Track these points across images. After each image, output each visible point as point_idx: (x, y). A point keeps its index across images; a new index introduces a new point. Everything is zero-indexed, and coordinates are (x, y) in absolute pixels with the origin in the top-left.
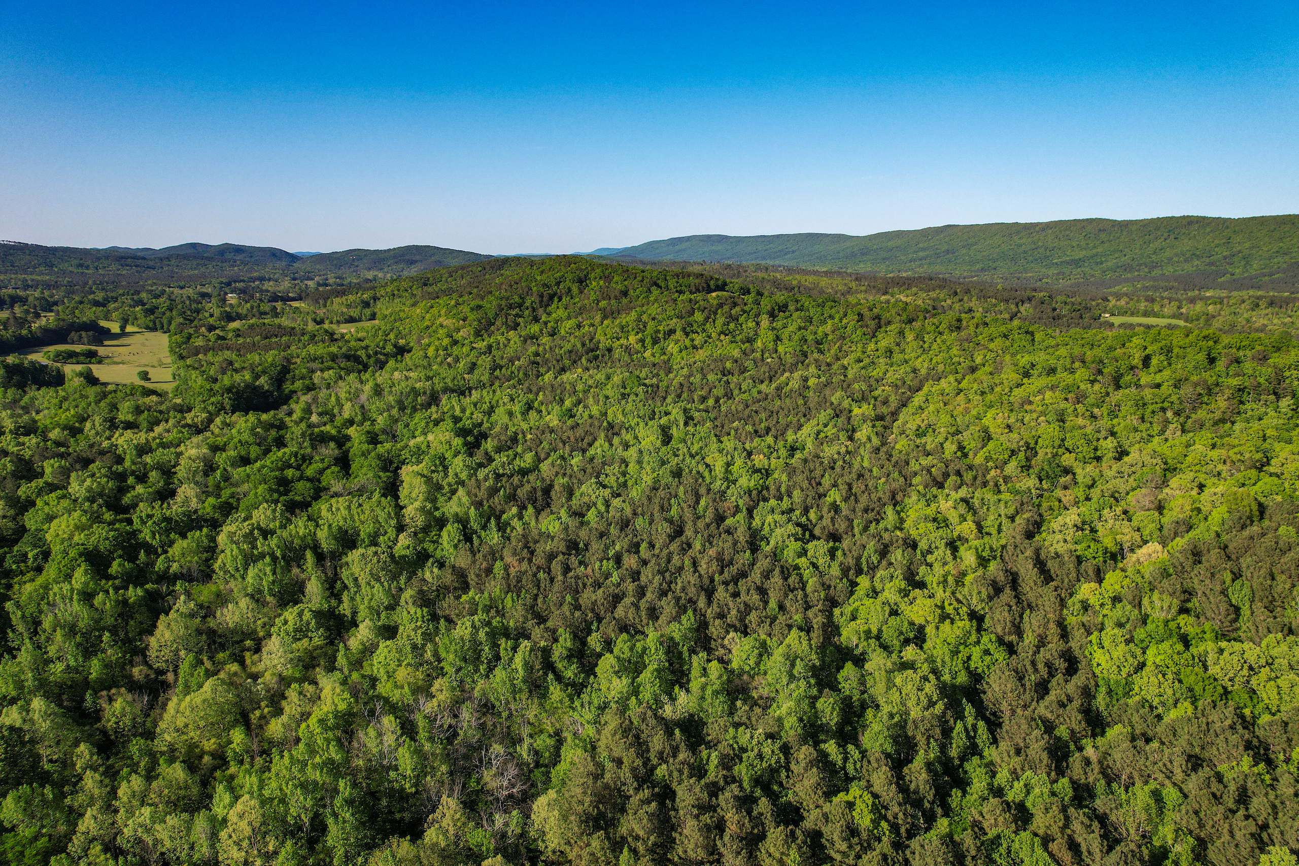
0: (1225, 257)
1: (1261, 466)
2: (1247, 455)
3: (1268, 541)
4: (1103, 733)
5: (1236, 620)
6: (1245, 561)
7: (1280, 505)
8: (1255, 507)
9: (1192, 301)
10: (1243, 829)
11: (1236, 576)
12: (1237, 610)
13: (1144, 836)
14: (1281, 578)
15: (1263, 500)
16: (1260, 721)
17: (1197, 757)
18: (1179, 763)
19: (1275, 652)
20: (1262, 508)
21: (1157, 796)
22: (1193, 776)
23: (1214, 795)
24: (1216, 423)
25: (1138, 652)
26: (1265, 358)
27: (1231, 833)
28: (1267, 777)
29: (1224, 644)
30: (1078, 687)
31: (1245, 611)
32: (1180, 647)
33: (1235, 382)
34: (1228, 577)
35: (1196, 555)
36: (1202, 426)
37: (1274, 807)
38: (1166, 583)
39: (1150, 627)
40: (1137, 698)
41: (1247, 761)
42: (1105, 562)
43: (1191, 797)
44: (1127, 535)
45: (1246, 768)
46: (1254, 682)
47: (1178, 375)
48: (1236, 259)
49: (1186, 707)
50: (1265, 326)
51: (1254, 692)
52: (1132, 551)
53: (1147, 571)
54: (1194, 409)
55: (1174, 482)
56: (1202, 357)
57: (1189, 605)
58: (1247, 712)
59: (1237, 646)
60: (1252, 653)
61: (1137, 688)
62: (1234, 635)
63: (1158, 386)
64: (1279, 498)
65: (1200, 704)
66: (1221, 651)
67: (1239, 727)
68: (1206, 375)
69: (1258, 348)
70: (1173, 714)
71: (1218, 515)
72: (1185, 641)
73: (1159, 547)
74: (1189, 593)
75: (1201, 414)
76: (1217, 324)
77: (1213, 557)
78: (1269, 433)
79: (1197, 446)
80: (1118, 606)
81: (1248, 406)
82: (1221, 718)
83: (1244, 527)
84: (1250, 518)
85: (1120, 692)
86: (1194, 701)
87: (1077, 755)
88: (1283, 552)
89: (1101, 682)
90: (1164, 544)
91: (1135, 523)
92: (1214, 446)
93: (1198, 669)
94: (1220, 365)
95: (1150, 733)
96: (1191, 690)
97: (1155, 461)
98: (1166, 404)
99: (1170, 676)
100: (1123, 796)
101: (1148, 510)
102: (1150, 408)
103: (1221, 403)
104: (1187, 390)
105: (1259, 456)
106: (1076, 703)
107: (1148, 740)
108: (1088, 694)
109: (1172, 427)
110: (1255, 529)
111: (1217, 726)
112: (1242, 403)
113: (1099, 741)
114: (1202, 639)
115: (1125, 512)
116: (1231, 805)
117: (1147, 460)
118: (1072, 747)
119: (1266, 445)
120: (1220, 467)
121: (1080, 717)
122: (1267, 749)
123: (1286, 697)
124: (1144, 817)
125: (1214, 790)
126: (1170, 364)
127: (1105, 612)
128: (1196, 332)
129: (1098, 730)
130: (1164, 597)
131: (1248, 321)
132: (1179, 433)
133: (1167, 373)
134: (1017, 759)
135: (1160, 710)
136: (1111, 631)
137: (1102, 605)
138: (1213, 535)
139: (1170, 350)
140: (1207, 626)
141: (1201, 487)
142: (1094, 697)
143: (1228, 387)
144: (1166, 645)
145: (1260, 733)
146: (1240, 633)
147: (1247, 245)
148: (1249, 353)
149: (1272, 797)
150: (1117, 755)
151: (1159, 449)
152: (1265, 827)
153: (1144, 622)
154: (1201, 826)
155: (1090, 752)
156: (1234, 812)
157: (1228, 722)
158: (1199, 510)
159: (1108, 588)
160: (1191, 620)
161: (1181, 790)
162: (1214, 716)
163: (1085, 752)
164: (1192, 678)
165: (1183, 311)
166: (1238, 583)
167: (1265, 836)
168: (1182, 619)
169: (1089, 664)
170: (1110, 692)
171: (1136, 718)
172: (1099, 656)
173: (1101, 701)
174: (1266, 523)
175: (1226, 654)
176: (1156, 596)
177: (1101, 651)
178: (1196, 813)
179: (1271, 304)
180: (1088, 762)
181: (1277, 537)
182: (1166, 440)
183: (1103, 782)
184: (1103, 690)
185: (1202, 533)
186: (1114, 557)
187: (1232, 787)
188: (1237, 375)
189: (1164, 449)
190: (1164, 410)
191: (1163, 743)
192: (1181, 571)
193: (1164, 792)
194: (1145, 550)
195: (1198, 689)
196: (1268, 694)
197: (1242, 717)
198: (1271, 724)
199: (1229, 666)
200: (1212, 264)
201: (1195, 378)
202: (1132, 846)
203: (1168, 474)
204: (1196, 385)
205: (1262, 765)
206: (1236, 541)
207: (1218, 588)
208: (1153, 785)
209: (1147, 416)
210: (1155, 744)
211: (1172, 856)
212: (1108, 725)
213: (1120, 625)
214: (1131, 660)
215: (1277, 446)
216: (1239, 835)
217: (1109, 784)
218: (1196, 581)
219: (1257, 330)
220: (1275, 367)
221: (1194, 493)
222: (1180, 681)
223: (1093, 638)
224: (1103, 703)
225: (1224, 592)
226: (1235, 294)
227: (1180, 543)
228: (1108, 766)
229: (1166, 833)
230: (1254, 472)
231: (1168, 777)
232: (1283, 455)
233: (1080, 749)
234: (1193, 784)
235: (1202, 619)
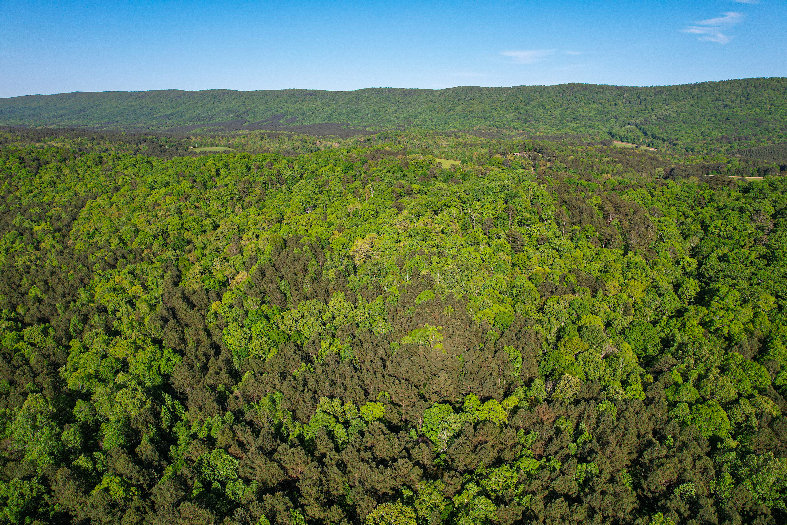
0: (244, 112)
1: (280, 221)
2: (274, 216)
3: (290, 257)
4: (241, 380)
5: (286, 300)
6: (284, 270)
7: (292, 238)
8: (282, 242)
9: (233, 137)
10: (308, 395)
11: (282, 278)
12: (285, 294)
13: (270, 422)
14: (299, 274)
15: (284, 237)
16: (304, 345)
17: (284, 373)
18: (277, 378)
19: (303, 310)
20: (285, 242)
21: (272, 400)
22: (284, 382)
23: (294, 387)
24: (257, 202)
25: (248, 331)
26: (272, 166)
27: (304, 401)
28: (312, 369)
29: (283, 314)
30: (223, 361)
31: (288, 295)
32: (265, 322)
33: (261, 179)
34: (278, 279)
35: (263, 272)
36: (251, 204)
37: (317, 381)
38: (252, 291)
39: (250, 316)
40: (252, 355)
41: (303, 365)
42: (220, 288)
43: (285, 393)
44: (228, 271)
45: (303, 369)
46: (298, 327)
47: (236, 178)
48: (249, 113)
49: (274, 350)
50: (268, 148)
51: (299, 332)
52: (233, 278)
53: (242, 287)
54: (246, 196)
55: (245, 237)
56: (244, 167)
57: (265, 299)
58: (299, 342)
59: (288, 312)
60: (295, 313)
61: (251, 350)
62: (286, 308)
63: (226, 186)
64: (291, 235)
65: (280, 347)
66: (283, 317)
67: (297, 351)
68: (248, 177)
69: (268, 160)
70: (270, 356)
71: (268, 249)
72: (267, 318)
73: (245, 273)
74: (263, 293)
75: (250, 198)
76: (247, 148)
77: (270, 272)
78: (280, 203)
79: (251, 215)
80: (232, 310)
81: (269, 191)
82: (289, 350)
83: (280, 253)
84: (282, 248)
85: (244, 355)
86: (277, 346)
87: (231, 396)
88: (298, 261)
89: (234, 353)
90: (247, 271)
91: (231, 263)
92: (259, 214)
93: (276, 330)
94: (253, 170)
95: (262, 370)
96: (274, 341)
97: (233, 227)
98: (233, 195)
99: (264, 338)
100: (257, 407)
101: (236, 254)
102: (225, 198)
103: (257, 192)
104: (240, 186)
105: (279, 216)
106: (224, 370)
107: (262, 374)
108: (228, 362)
109: (237, 207)
110: (284, 253)
111: (288, 355)
112: (266, 189)
113: (240, 384)
114: (274, 314)
115: (225, 258)
116: (302, 388)
117: (229, 227)
118: (228, 393)
119: (281, 210)
120: (264, 225)
121: (227, 376)
122: (309, 356)
123: (311, 330)
124: (268, 412)
125: (294, 385)
126: (230, 173)
127: (227, 315)
128: (239, 154)
129: (238, 379)
130: (253, 298)
131: (261, 146)
132: (241, 210)
133: (229, 178)
134: (201, 413)
135: (264, 357)
136: (232, 324)
137: (225, 312)
138: (268, 260)
139: (228, 166)
140: (274, 307)
141: (257, 236)
142: (232, 362)
143: (259, 182)
144: (259, 323)
145: (305, 350)
146: (288, 306)
147: (252, 106)
148: (264, 164)
149: (315, 377)
150: (250, 388)
151: (234, 220)
152: (315, 392)
153: (247, 314)
154: (292, 404)
155: (237, 392)
156: (303, 391)
157: (293, 350)
158: (259, 249)
159: (226, 302)
160: (267, 306)
161: (281, 392)
162: (286, 350)
163: (234, 394)
164: (274, 335)
165: (230, 142)
166: (283, 281)
167: (316, 396)
168: (264, 307)
169: (226, 346)
170: (239, 357)
171: (254, 365)
172: (230, 340)
173: (236, 364)
174: (288, 248)
175: (285, 318)
176: (249, 299)
177: (230, 337)
178: (289, 399)
179: (269, 137)
180: (237, 398)
181: (294, 255)
182: (236, 215)
183: (246, 405)
184: (235, 357)
185: (263, 261)
186: (224, 284)
187: (300, 380)
188: (262, 175)
189: (236, 220)
190: (232, 198)
191: (268, 372)
192: (258, 282)
193: (274, 396)
194: (239, 277)
195: (277, 340)
196: (305, 331)
197: (297, 346)
198: (308, 344)
199: (287, 324)
200: (239, 116)
201: (243, 179)
202: (267, 429)
203: (241, 233)
204: (244, 183)
205: (309, 364)
206: (278, 260)
207: (275, 287)
208: (269, 395)
209: (225, 202)
210: (265, 375)
211: (284, 425)
212: (242, 374)
213: (236, 320)
214: (245, 336)
215: (285, 209)
216: (307, 400)
217: (249, 404)
218: (265, 286)
219: (265, 151)
220: (277, 170)
221: (255, 240)
222: (269, 339)
223: (225, 331)
224: (237, 364)
225: (278, 288)
226: (252, 132)
227: (254, 268)
228: (247, 395)
229: (279, 415)
230: (278, 224)
231: (274, 388)
232: (288, 213)
233: (232, 393)
234: (285, 387)
235: (272, 304)
